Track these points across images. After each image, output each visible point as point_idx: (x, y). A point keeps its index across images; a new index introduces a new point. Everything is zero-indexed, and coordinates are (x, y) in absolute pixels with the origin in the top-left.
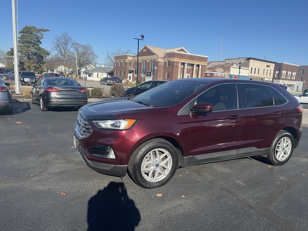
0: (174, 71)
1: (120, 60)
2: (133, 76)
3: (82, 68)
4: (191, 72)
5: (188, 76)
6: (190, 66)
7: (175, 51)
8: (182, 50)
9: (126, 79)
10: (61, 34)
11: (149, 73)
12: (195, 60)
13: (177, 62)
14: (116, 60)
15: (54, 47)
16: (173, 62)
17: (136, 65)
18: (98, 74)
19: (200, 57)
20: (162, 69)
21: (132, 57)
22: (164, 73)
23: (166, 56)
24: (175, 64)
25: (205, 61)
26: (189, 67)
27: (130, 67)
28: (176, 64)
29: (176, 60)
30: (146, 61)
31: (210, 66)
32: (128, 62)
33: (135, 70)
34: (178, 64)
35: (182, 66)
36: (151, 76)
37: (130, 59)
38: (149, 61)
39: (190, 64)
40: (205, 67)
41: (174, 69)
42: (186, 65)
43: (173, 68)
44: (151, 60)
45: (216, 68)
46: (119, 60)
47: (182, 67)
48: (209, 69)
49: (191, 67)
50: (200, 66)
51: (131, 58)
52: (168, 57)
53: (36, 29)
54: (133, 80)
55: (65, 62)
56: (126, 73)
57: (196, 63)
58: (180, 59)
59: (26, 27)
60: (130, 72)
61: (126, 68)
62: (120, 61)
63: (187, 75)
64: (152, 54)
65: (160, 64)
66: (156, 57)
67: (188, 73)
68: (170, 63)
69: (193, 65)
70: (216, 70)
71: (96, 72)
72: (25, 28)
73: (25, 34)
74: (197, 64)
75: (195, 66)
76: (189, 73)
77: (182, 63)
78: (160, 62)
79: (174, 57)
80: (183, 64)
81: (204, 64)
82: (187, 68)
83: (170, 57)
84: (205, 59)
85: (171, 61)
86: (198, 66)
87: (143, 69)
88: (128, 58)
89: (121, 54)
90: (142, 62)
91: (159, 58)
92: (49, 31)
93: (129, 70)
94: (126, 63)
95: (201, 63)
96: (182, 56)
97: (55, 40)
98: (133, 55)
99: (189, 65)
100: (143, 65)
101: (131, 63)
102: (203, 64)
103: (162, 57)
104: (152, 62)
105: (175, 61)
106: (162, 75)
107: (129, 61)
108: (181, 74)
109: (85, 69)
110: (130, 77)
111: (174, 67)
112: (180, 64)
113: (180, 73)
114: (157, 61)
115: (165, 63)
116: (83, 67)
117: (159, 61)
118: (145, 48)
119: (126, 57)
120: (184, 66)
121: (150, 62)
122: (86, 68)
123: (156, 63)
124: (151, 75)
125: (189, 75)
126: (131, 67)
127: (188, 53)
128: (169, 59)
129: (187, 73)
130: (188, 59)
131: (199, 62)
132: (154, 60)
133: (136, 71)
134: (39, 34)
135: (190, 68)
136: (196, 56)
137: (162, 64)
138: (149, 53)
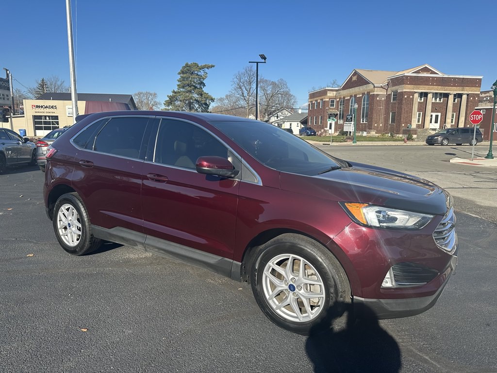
1: (317, 98)
2: (336, 123)
3: (271, 116)
4: (440, 108)
5: (437, 117)
6: (440, 99)
7: (409, 73)
8: (426, 70)
9: (323, 128)
10: (244, 69)
12: (452, 86)
13: (410, 92)
14: (312, 100)
15: (233, 89)
16: (402, 94)
17: (341, 105)
18: (291, 125)
19: (463, 78)
20: (382, 107)
21: (335, 93)
22: (387, 114)
23: (391, 84)
24: (406, 97)
25: (476, 87)
26: (438, 99)
27: (330, 109)
28: (408, 97)
29: (407, 88)
30: (355, 96)
32: (328, 100)
33: (339, 113)
34: (411, 97)
35: (423, 99)
37: (332, 95)
38: (361, 95)
39: (441, 94)
40: (474, 98)
41: (404, 106)
42: (430, 96)
43: (400, 103)
44: (363, 94)
46: (315, 99)
47: (421, 101)
49: (442, 99)
50: (464, 97)
51: (334, 94)
52: (393, 86)
53: (198, 66)
54: (336, 130)
55: (248, 110)
56: (324, 120)
57: (453, 91)
58: (415, 86)
59: (187, 65)
60: (330, 116)
61: (324, 112)
62: (316, 101)
63: (434, 114)
64: (365, 82)
65: (378, 99)
66: (371, 86)
67: (435, 110)
68: (398, 96)
69: (446, 96)
71: (287, 121)
72: (184, 67)
73: (185, 75)
74: (455, 92)
75: (451, 98)
76: (437, 112)
77: (420, 94)
78: (378, 95)
79: (404, 84)
80: (425, 95)
81: (472, 91)
82: (433, 101)
83: (396, 85)
84: (476, 83)
85: (398, 91)
86: (460, 96)
88: (328, 95)
89: (317, 90)
90: (350, 98)
91: (376, 89)
92: (214, 66)
93: (329, 113)
94: (324, 102)
95: (467, 91)
96: (421, 80)
97: (236, 80)
98: (337, 89)
99: (439, 95)
101: (333, 102)
102: (470, 92)
103: (381, 87)
104: (365, 97)
105: (404, 90)
106: (382, 117)
107: (330, 99)
108: (419, 114)
109: (276, 118)
110: (331, 125)
111: (404, 102)
112: (416, 95)
113: (416, 112)
114: (373, 93)
115: (388, 96)
116: (273, 116)
117: (375, 93)
118: (356, 73)
119: (324, 92)
122: (277, 117)
123: (371, 98)
125: (439, 114)
126: (332, 109)
127: (440, 75)
128: (394, 88)
129: (432, 111)
130: (435, 85)
131: (461, 88)
132: (368, 93)
134: (202, 73)
135: (442, 101)
136: (452, 78)
137: (383, 99)
138: (361, 81)
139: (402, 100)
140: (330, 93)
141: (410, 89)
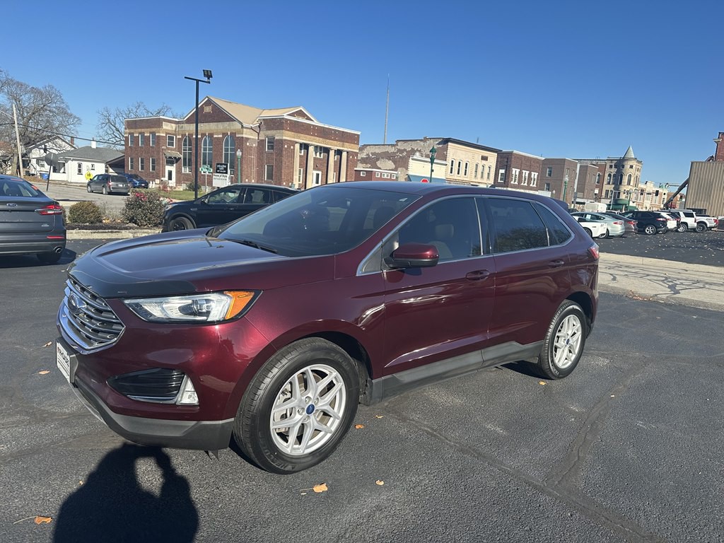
0: (284, 163)
1: (143, 130)
2: (179, 171)
3: (34, 148)
4: (323, 166)
5: (318, 175)
6: (320, 154)
7: (285, 114)
8: (300, 114)
9: (158, 177)
11: (221, 164)
12: (333, 140)
13: (291, 141)
14: (132, 131)
16: (281, 142)
17: (185, 145)
18: (80, 166)
19: (343, 132)
20: (254, 157)
21: (174, 125)
22: (260, 166)
23: (263, 127)
24: (286, 146)
25: (355, 144)
26: (318, 154)
27: (169, 149)
28: (289, 147)
29: (287, 136)
30: (211, 135)
31: (364, 156)
32: (164, 135)
33: (182, 156)
34: (292, 147)
35: (303, 151)
36: (226, 173)
37: (170, 129)
38: (221, 136)
39: (321, 147)
40: (353, 157)
41: (284, 159)
42: (311, 149)
43: (280, 154)
44: (225, 134)
45: (378, 159)
46: (140, 130)
47: (302, 154)
48: (364, 161)
49: (322, 154)
50: (344, 155)
51: (172, 127)
52: (269, 128)
54: (178, 182)
56: (159, 164)
57: (334, 146)
58: (296, 134)
60: (171, 161)
61: (158, 152)
62: (142, 134)
63: (315, 172)
64: (227, 118)
65: (248, 144)
66: (237, 126)
67: (316, 168)
68: (272, 142)
69: (327, 150)
70: (378, 163)
71: (73, 160)
74: (336, 148)
75: (332, 153)
76: (318, 170)
77: (301, 145)
78: (247, 139)
79: (283, 129)
80: (305, 147)
81: (352, 148)
82: (314, 156)
83: (272, 129)
84: (353, 139)
85: (276, 138)
86: (339, 153)
87: (205, 154)
88: (164, 127)
89: (144, 116)
90: (202, 138)
91: (245, 130)
93: (168, 155)
94: (158, 139)
95: (347, 147)
96: (302, 128)
98: (177, 120)
99: (318, 149)
100: (205, 145)
101: (171, 138)
102: (350, 150)
103: (251, 128)
104: (227, 139)
105: (284, 138)
106: (254, 170)
107: (167, 134)
108: (300, 170)
109: (42, 151)
110: (170, 173)
111: (284, 153)
112: (297, 146)
113: (298, 168)
114: (240, 136)
115: (261, 143)
116: (37, 147)
117: (244, 136)
118: (209, 102)
119: (157, 123)
120: (306, 151)
121: (223, 137)
122: (45, 150)
123: (237, 142)
124: (226, 169)
125: (320, 173)
126: (172, 150)
127: (316, 123)
128: (270, 133)
129: (314, 169)
130: (316, 136)
131: (341, 143)
132: (233, 135)
133: (185, 159)
135: (322, 157)
136: (333, 130)
137: (254, 145)
138: (220, 116)
139: (282, 151)
140: (167, 125)
141: (290, 137)
